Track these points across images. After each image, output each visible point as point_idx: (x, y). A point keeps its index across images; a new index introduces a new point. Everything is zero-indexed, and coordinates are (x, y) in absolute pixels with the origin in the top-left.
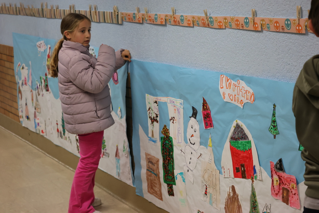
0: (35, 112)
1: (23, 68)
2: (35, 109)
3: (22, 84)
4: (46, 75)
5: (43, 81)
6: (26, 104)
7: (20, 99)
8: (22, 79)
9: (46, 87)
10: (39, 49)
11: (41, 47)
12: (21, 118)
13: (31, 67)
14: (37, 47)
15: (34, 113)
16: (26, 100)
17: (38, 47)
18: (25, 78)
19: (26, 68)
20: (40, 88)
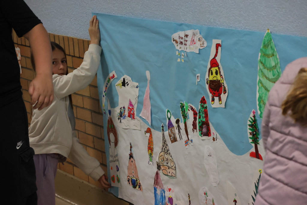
0: (157, 173)
1: (124, 84)
2: (159, 167)
3: (121, 115)
4: (203, 101)
5: (191, 114)
6: (131, 156)
7: (113, 144)
8: (121, 105)
9: (201, 127)
10: (178, 47)
11: (188, 43)
12: (114, 182)
13: (148, 82)
14: (174, 43)
15: (154, 175)
16: (131, 147)
17: (177, 42)
18: (131, 104)
19: (133, 83)
20: (179, 126)
